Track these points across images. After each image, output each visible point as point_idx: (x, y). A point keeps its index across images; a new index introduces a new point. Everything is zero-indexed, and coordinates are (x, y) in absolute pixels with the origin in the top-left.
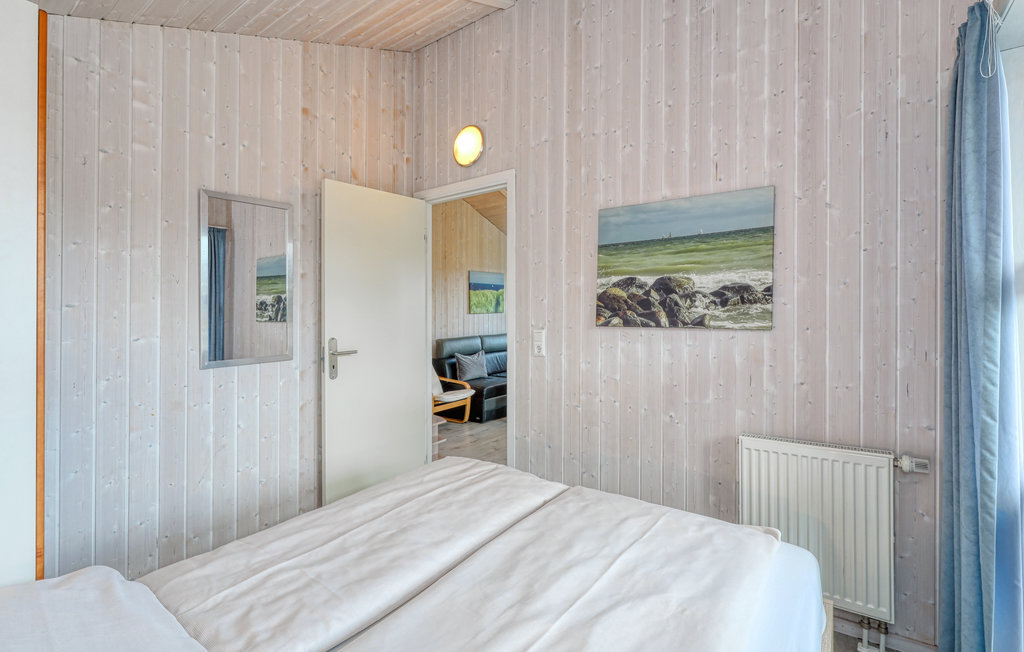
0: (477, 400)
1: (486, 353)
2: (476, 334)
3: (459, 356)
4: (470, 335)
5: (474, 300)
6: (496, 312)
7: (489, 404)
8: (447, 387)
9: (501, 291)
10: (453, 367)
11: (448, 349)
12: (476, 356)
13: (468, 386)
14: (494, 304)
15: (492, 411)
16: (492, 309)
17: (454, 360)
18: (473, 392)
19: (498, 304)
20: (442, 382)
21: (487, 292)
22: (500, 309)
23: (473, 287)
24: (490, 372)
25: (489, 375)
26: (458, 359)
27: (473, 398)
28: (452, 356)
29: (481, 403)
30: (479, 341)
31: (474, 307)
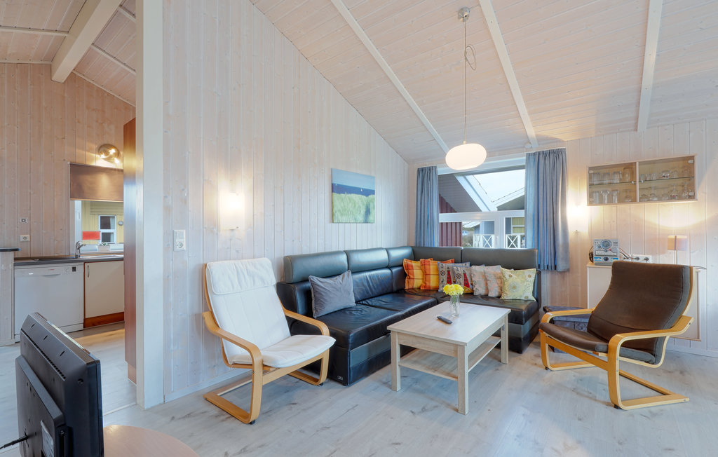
0: (338, 354)
1: (353, 273)
2: (341, 249)
3: (315, 279)
4: (334, 250)
5: (338, 205)
6: (366, 222)
7: (357, 355)
8: (296, 328)
9: (371, 196)
10: (308, 294)
11: (299, 270)
12: (339, 278)
13: (325, 329)
14: (363, 211)
15: (361, 366)
16: (361, 218)
17: (308, 285)
18: (332, 341)
19: (368, 212)
20: (288, 319)
21: (353, 196)
22: (371, 218)
23: (336, 189)
24: (359, 297)
25: (356, 302)
26: (313, 284)
27: (333, 351)
28: (306, 280)
29: (345, 357)
30: (344, 257)
31: (337, 215)
